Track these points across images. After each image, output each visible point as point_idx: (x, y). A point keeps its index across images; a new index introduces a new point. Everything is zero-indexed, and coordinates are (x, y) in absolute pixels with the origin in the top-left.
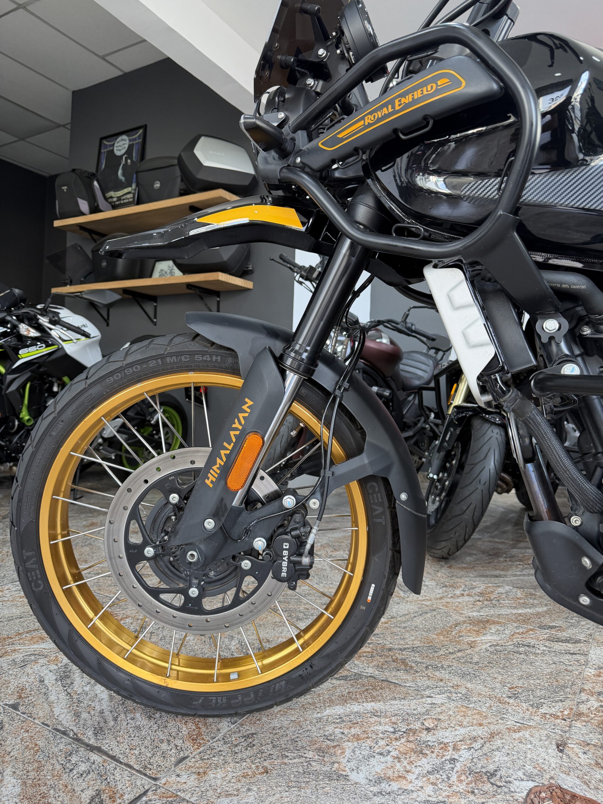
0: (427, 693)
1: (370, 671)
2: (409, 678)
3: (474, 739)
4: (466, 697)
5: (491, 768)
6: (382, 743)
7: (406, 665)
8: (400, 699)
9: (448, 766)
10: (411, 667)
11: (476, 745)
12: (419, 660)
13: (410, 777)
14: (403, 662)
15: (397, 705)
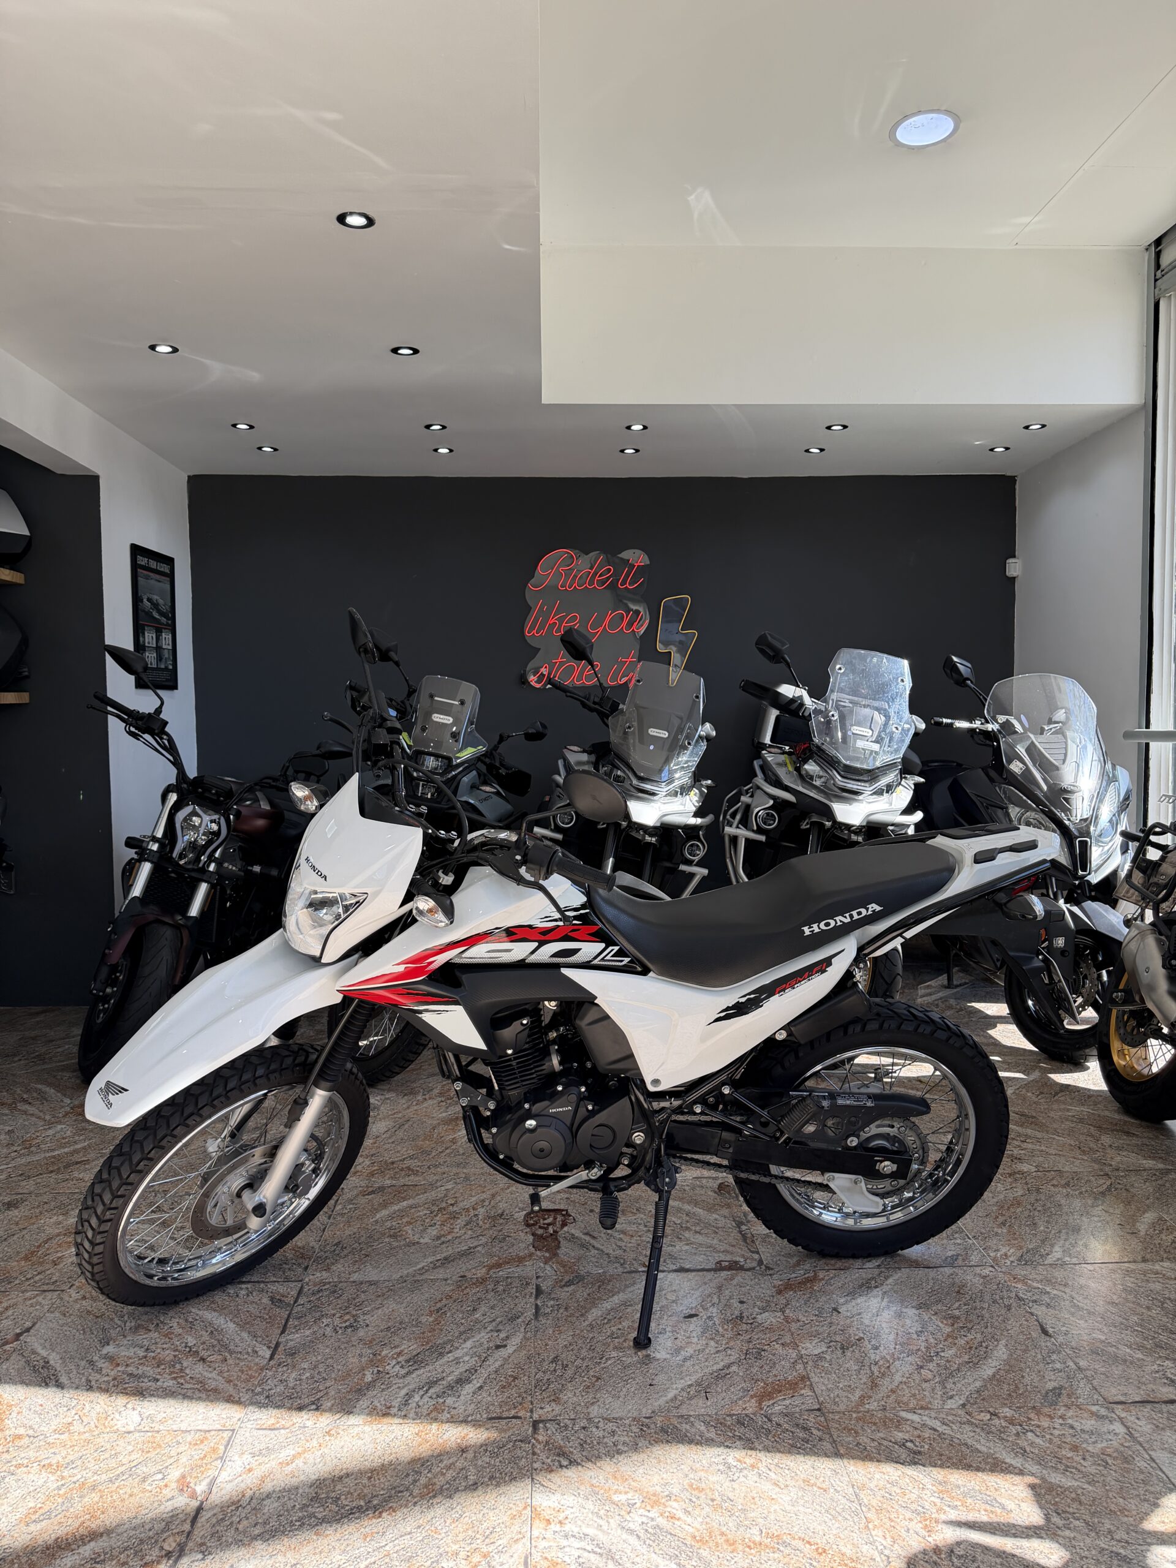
0: (439, 1184)
1: (388, 1182)
2: (421, 1178)
3: (483, 1201)
4: (467, 1178)
5: (500, 1212)
6: (427, 1221)
7: (413, 1171)
8: (423, 1193)
9: (475, 1219)
10: (418, 1171)
11: (487, 1203)
12: (420, 1164)
13: (455, 1231)
14: (409, 1168)
15: (422, 1198)
